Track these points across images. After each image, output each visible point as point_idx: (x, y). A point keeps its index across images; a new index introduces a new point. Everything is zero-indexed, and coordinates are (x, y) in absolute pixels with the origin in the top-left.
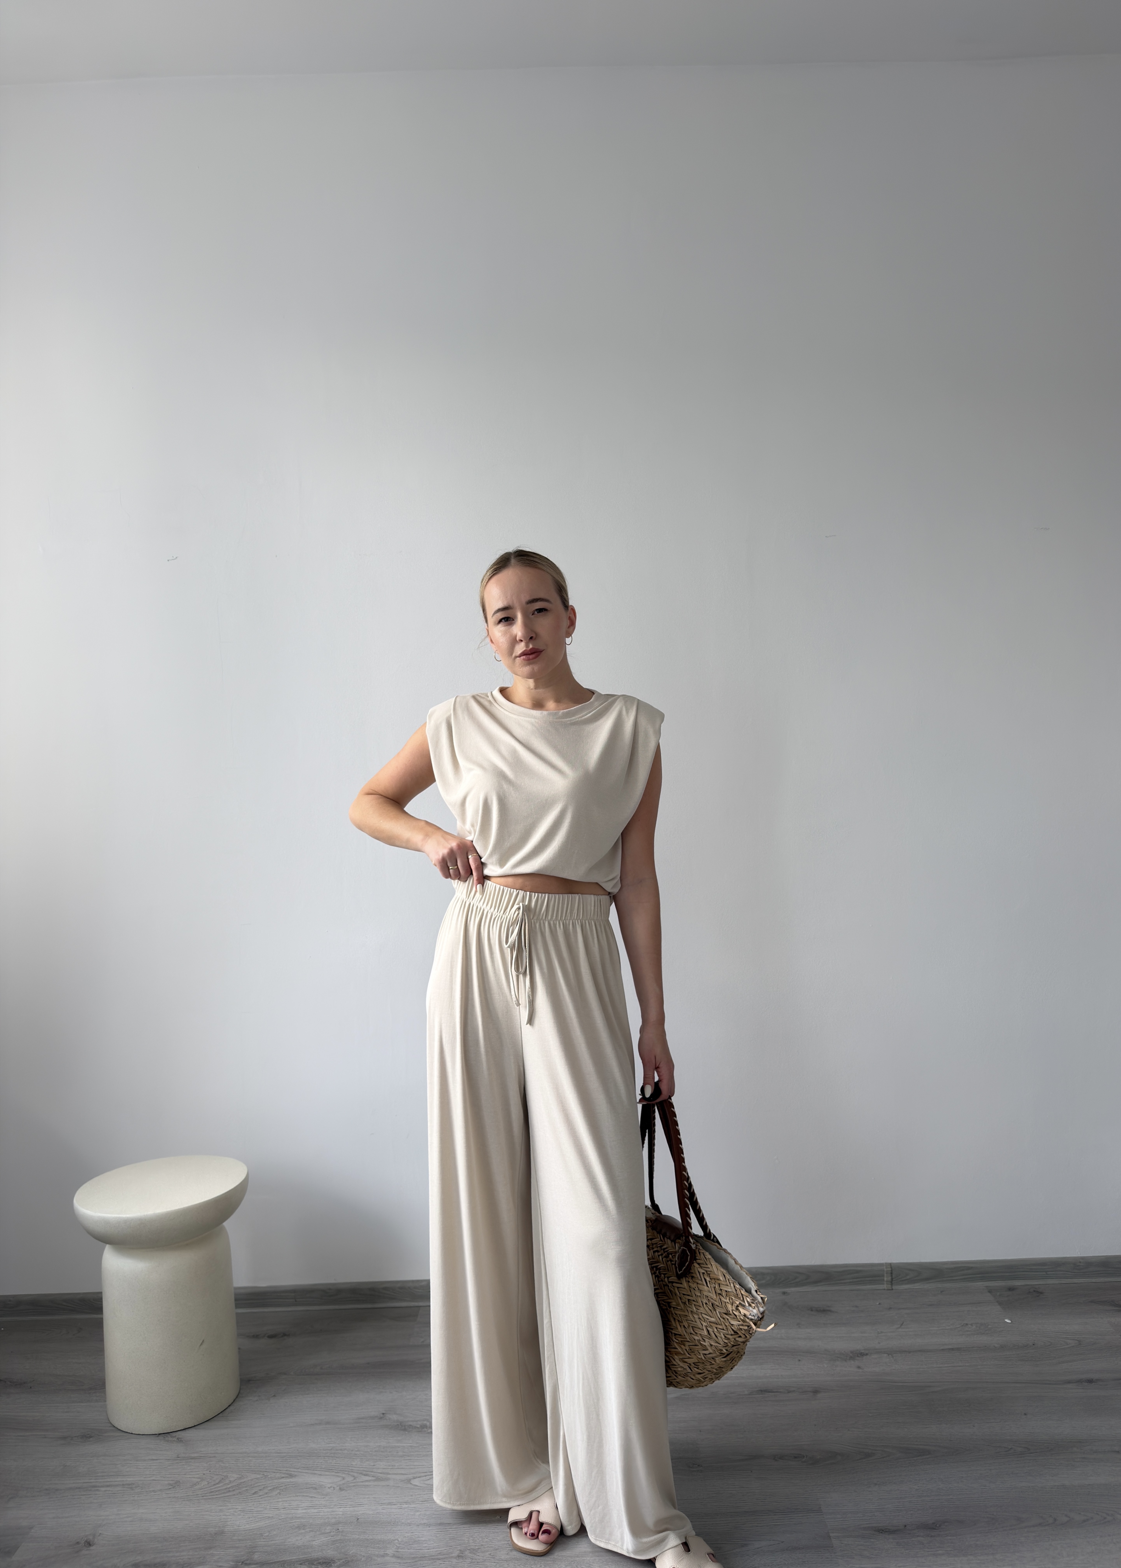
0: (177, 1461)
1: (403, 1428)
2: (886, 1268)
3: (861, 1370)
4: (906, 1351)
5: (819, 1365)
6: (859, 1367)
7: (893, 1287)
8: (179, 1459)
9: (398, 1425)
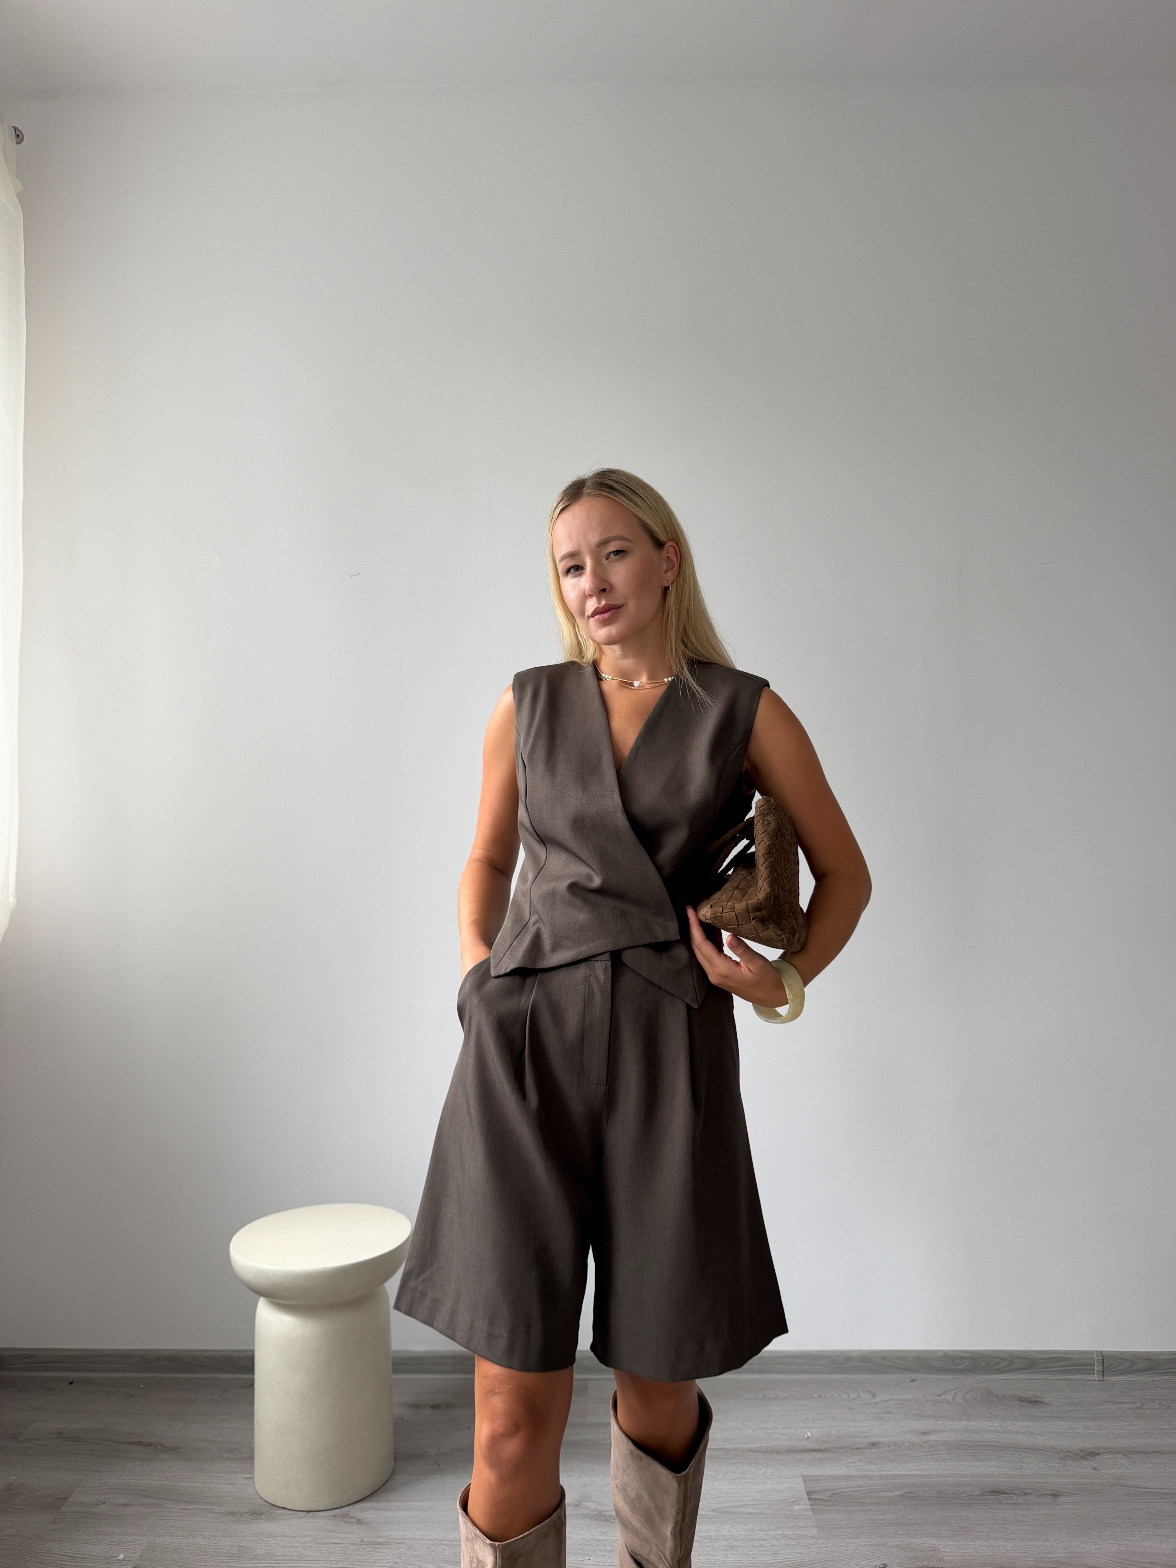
0: (362, 1546)
1: (604, 1518)
2: (1097, 1357)
3: (1098, 1472)
4: (1140, 1452)
5: (1050, 1465)
6: (1095, 1469)
7: (1105, 1378)
8: (363, 1543)
9: (597, 1514)
